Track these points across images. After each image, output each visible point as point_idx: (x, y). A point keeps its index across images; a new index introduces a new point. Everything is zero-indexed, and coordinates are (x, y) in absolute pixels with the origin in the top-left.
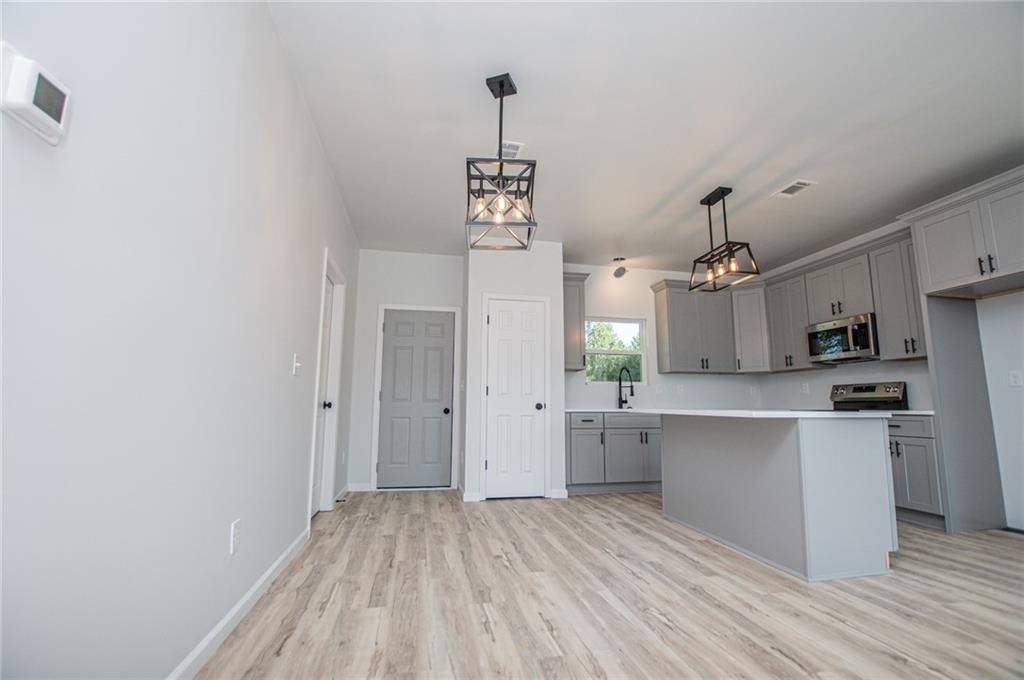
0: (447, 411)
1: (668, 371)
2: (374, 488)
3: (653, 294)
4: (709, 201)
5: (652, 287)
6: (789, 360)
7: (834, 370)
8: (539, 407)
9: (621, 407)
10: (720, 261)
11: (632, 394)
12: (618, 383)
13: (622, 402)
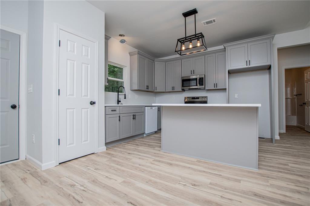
1: (136, 89)
3: (129, 56)
4: (186, 15)
5: (129, 53)
6: (173, 88)
8: (92, 103)
9: (118, 104)
10: (191, 41)
11: (125, 98)
12: (117, 93)
13: (119, 102)
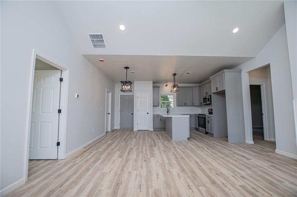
0: (132, 114)
2: (119, 128)
6: (201, 103)
7: (209, 106)
8: (148, 113)
9: (168, 113)
11: (169, 110)
12: (167, 108)
